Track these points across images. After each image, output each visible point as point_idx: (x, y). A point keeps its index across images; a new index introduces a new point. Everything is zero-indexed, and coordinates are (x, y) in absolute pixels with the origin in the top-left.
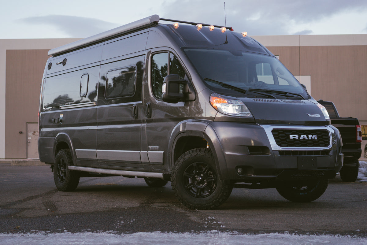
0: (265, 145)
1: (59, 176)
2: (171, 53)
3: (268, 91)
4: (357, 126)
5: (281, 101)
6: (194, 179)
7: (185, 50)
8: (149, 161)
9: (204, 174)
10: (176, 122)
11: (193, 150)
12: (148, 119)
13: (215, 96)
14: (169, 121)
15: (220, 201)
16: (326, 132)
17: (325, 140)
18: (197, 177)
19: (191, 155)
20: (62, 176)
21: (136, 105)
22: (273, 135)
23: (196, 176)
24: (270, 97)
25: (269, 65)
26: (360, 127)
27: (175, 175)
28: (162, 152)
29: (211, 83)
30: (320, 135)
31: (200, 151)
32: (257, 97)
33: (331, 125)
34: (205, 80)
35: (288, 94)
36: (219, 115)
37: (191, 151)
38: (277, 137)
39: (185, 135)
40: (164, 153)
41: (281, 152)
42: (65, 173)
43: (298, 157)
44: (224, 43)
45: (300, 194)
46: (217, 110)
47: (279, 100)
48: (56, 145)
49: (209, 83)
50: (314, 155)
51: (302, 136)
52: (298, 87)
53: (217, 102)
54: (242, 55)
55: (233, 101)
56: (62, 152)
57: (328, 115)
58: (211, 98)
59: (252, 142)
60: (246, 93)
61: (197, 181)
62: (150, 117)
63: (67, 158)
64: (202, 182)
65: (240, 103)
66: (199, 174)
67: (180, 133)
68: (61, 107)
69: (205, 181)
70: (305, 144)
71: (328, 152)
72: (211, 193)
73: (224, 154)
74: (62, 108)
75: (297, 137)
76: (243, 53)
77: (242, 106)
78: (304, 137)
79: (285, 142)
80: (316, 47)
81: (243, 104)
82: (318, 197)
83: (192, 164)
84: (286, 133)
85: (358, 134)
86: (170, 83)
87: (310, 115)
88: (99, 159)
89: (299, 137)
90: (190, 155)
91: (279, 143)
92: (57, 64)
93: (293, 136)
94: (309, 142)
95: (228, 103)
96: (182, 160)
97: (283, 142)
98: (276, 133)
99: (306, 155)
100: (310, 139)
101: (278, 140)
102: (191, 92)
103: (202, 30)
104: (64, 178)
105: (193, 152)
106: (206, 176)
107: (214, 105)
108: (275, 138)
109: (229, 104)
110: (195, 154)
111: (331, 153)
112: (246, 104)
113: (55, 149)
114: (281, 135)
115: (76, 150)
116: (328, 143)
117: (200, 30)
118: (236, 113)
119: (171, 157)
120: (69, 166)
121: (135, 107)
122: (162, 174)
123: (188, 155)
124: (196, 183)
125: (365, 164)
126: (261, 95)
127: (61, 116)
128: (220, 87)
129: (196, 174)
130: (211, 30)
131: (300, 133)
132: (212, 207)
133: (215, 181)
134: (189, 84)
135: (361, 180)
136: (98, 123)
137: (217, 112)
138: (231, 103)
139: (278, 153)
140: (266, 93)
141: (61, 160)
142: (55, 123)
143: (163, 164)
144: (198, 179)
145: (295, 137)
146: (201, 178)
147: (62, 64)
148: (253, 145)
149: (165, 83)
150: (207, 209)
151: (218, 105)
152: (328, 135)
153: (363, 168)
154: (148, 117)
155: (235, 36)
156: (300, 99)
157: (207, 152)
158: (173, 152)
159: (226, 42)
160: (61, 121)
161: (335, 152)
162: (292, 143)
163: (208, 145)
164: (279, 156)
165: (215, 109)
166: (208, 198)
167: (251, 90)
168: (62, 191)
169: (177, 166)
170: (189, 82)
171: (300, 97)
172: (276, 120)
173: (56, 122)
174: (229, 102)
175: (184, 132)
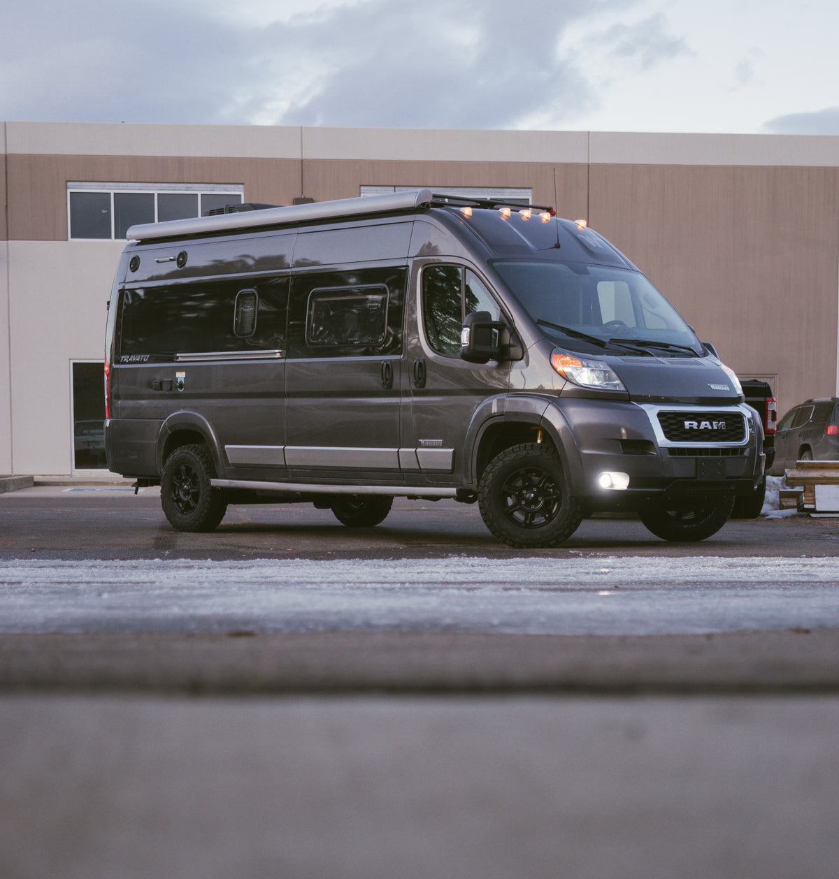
0: (647, 438)
1: (179, 500)
2: (467, 270)
3: (641, 343)
4: (768, 399)
5: (666, 362)
6: (520, 498)
7: (495, 264)
8: (418, 468)
9: (538, 488)
10: (483, 397)
11: (519, 447)
12: (417, 389)
13: (559, 353)
14: (466, 395)
15: (566, 533)
16: (739, 416)
17: (738, 431)
18: (526, 494)
19: (518, 455)
20: (188, 502)
21: (388, 363)
22: (660, 421)
23: (524, 492)
24: (644, 354)
25: (627, 285)
26: (773, 401)
27: (486, 490)
28: (452, 450)
29: (549, 329)
30: (730, 422)
31: (531, 449)
32: (625, 355)
33: (744, 404)
34: (538, 323)
35: (671, 348)
36: (569, 387)
37: (516, 448)
38: (666, 424)
39: (502, 419)
40: (454, 453)
41: (672, 451)
42: (195, 497)
43: (696, 459)
44: (554, 246)
45: (684, 526)
46: (566, 377)
47: (660, 359)
48: (167, 436)
49: (546, 330)
50: (722, 455)
51: (703, 423)
52: (685, 333)
53: (563, 363)
54: (587, 273)
55: (592, 364)
56: (186, 451)
57: (740, 386)
58: (554, 356)
59: (623, 431)
60: (606, 347)
61: (527, 500)
62: (423, 385)
63: (203, 464)
64: (535, 501)
65: (602, 366)
66: (529, 489)
67: (493, 416)
68: (178, 358)
69: (540, 499)
70: (707, 436)
71: (742, 449)
72: (549, 520)
73: (579, 453)
74: (180, 359)
75: (695, 424)
76: (588, 268)
77: (605, 372)
78: (706, 425)
79: (677, 433)
80: (634, 166)
81: (609, 369)
82: (715, 531)
83: (516, 471)
84: (679, 419)
85: (770, 416)
86: (477, 327)
87: (713, 387)
88: (292, 464)
89: (699, 426)
90: (515, 455)
91: (669, 435)
92: (158, 262)
93: (690, 424)
94: (713, 433)
95: (583, 366)
96: (500, 463)
97: (674, 433)
98: (664, 418)
99: (708, 455)
100: (715, 428)
101: (667, 430)
102: (515, 344)
103: (510, 219)
104: (192, 504)
105: (520, 449)
106: (542, 492)
107: (560, 369)
108: (663, 427)
109: (584, 369)
110: (523, 453)
111: (746, 453)
112: (615, 368)
113: (163, 445)
114: (671, 421)
115: (226, 446)
116: (741, 436)
117: (507, 220)
118: (597, 383)
119: (470, 458)
120: (212, 480)
121: (387, 365)
122: (455, 489)
123: (512, 454)
124: (523, 503)
125: (774, 483)
126: (630, 350)
127: (181, 376)
128: (563, 336)
129: (523, 489)
130: (524, 218)
131: (699, 419)
132: (551, 543)
133: (558, 500)
134: (509, 330)
135: (767, 516)
136: (288, 393)
137: (564, 381)
138: (588, 366)
139: (667, 451)
140: (637, 346)
141: (183, 468)
142: (161, 389)
143: (453, 471)
144: (528, 496)
145: (692, 424)
146: (532, 495)
147: (176, 262)
148: (625, 438)
149: (466, 326)
150: (542, 547)
151: (567, 370)
152: (742, 422)
153: (770, 491)
154: (418, 385)
155: (567, 229)
156: (691, 356)
157: (545, 450)
158: (476, 449)
159: (558, 246)
160: (181, 386)
161: (752, 451)
162: (688, 436)
163: (539, 437)
164: (669, 456)
165: (560, 375)
166: (545, 528)
167: (613, 341)
168: (189, 531)
169: (491, 474)
170: (508, 325)
171: (691, 352)
172: (660, 395)
173: (166, 387)
174: (585, 364)
175: (500, 415)
